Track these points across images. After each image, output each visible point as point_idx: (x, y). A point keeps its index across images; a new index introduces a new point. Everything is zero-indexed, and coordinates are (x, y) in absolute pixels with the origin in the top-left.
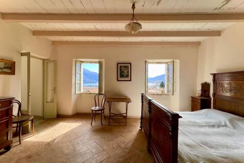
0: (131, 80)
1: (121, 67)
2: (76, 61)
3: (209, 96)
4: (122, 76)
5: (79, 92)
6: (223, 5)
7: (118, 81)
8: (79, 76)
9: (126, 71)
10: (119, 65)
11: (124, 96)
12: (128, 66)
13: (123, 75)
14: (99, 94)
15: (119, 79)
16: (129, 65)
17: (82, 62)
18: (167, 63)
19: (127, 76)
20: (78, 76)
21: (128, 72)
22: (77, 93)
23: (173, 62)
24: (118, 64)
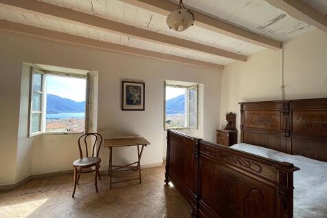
0: (144, 110)
1: (128, 87)
2: (31, 68)
3: (235, 129)
4: (130, 102)
5: (38, 133)
6: (268, 25)
7: (123, 109)
8: (37, 99)
9: (136, 95)
10: (125, 84)
11: (133, 135)
12: (140, 87)
13: (132, 101)
14: (88, 134)
15: (125, 108)
16: (142, 86)
17: (46, 72)
18: (188, 87)
19: (138, 103)
20: (35, 99)
21: (140, 97)
22: (32, 134)
23: (198, 86)
24: (123, 82)
